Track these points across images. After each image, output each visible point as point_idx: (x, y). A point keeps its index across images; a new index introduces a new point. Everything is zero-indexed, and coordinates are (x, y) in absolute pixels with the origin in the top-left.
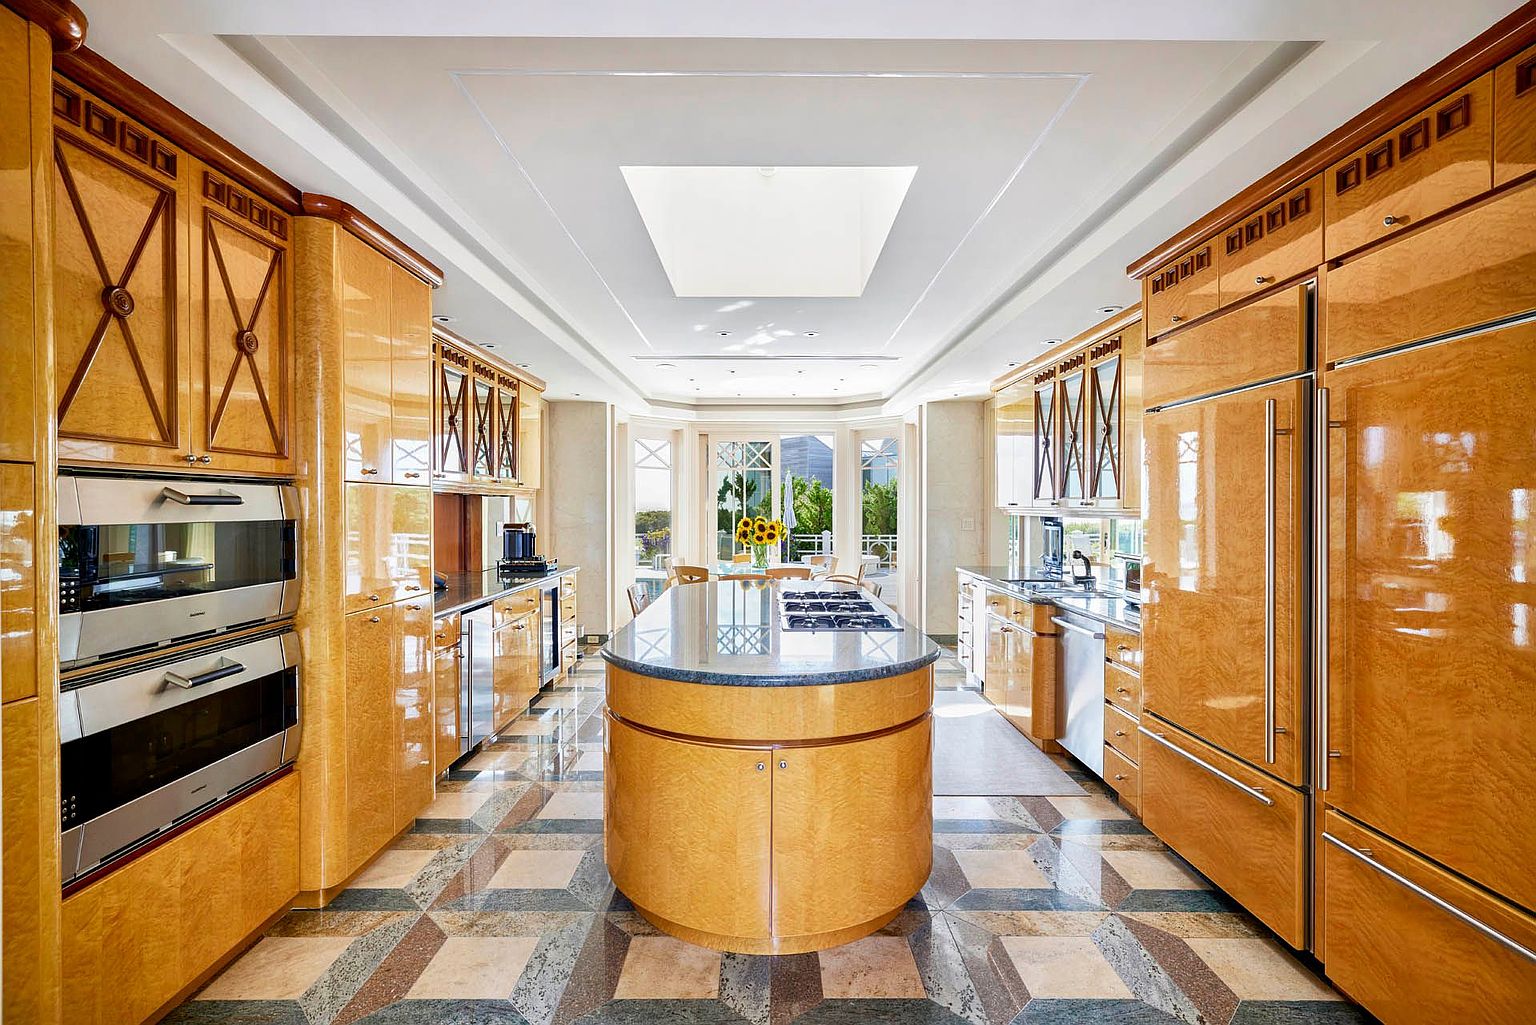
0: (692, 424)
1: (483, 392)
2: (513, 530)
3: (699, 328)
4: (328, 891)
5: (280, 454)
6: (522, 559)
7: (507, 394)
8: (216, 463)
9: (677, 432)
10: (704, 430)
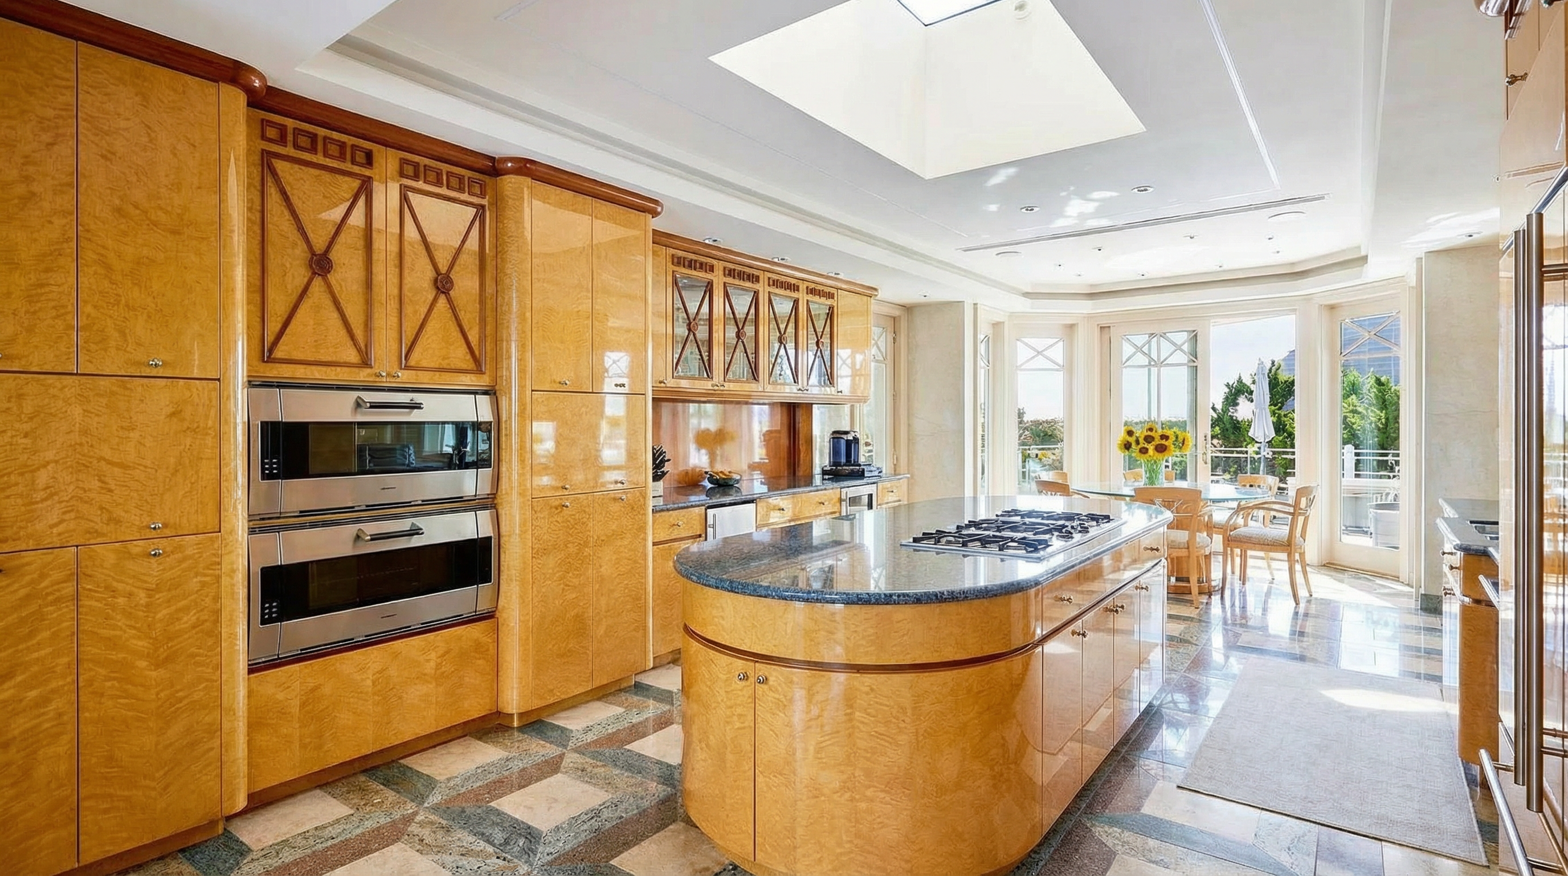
0: (1090, 317)
1: (783, 307)
2: (837, 436)
3: (993, 208)
4: (521, 715)
5: (479, 370)
6: (845, 465)
7: (820, 306)
8: (405, 377)
9: (1071, 327)
10: (1104, 322)
